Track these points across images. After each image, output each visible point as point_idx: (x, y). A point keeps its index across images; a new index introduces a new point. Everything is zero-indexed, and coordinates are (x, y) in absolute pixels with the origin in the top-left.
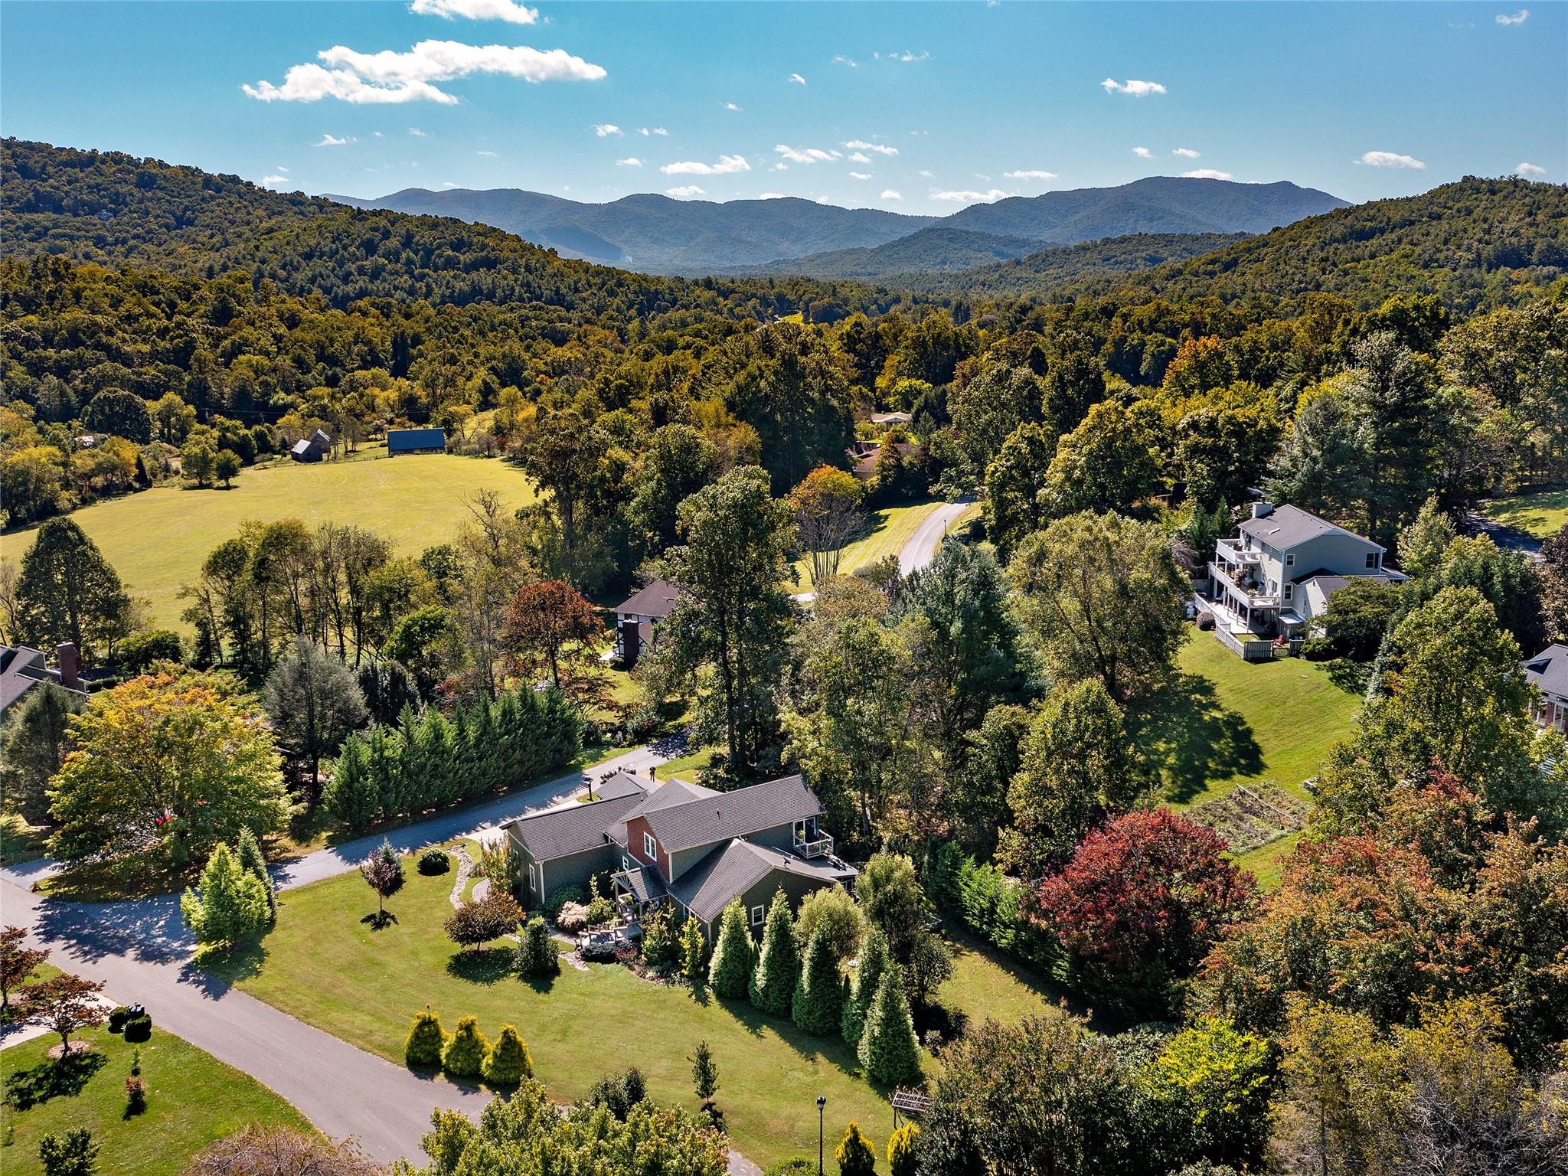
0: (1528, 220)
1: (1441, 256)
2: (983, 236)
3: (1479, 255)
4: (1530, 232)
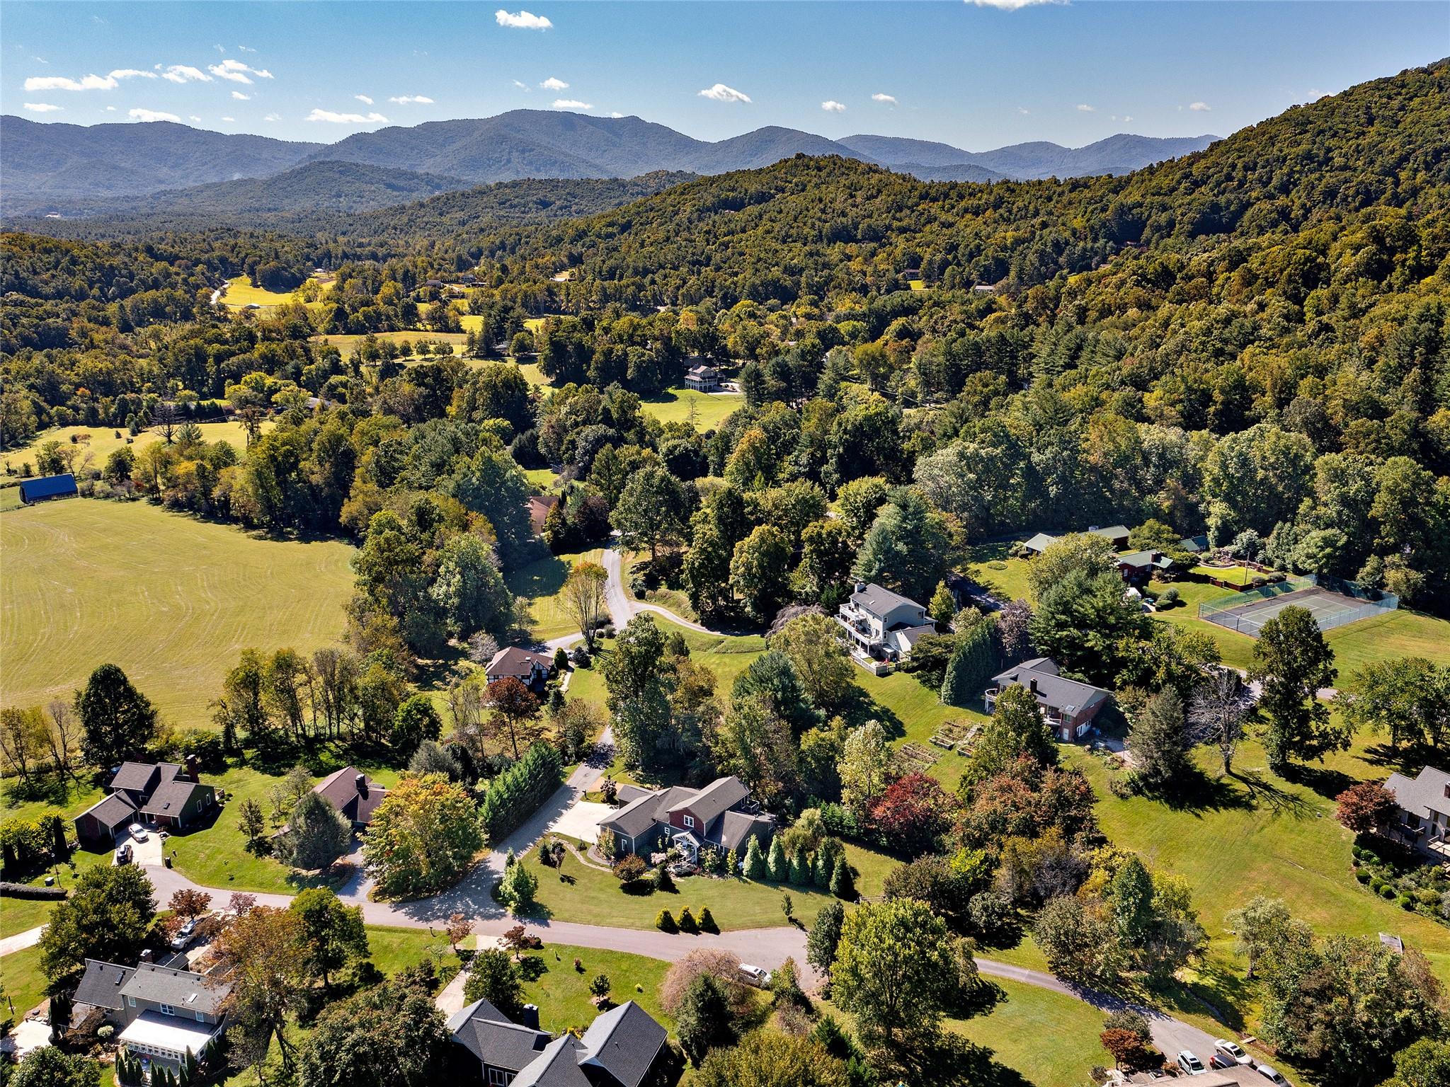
0: (850, 201)
1: (793, 232)
2: (374, 169)
3: (820, 232)
4: (853, 212)
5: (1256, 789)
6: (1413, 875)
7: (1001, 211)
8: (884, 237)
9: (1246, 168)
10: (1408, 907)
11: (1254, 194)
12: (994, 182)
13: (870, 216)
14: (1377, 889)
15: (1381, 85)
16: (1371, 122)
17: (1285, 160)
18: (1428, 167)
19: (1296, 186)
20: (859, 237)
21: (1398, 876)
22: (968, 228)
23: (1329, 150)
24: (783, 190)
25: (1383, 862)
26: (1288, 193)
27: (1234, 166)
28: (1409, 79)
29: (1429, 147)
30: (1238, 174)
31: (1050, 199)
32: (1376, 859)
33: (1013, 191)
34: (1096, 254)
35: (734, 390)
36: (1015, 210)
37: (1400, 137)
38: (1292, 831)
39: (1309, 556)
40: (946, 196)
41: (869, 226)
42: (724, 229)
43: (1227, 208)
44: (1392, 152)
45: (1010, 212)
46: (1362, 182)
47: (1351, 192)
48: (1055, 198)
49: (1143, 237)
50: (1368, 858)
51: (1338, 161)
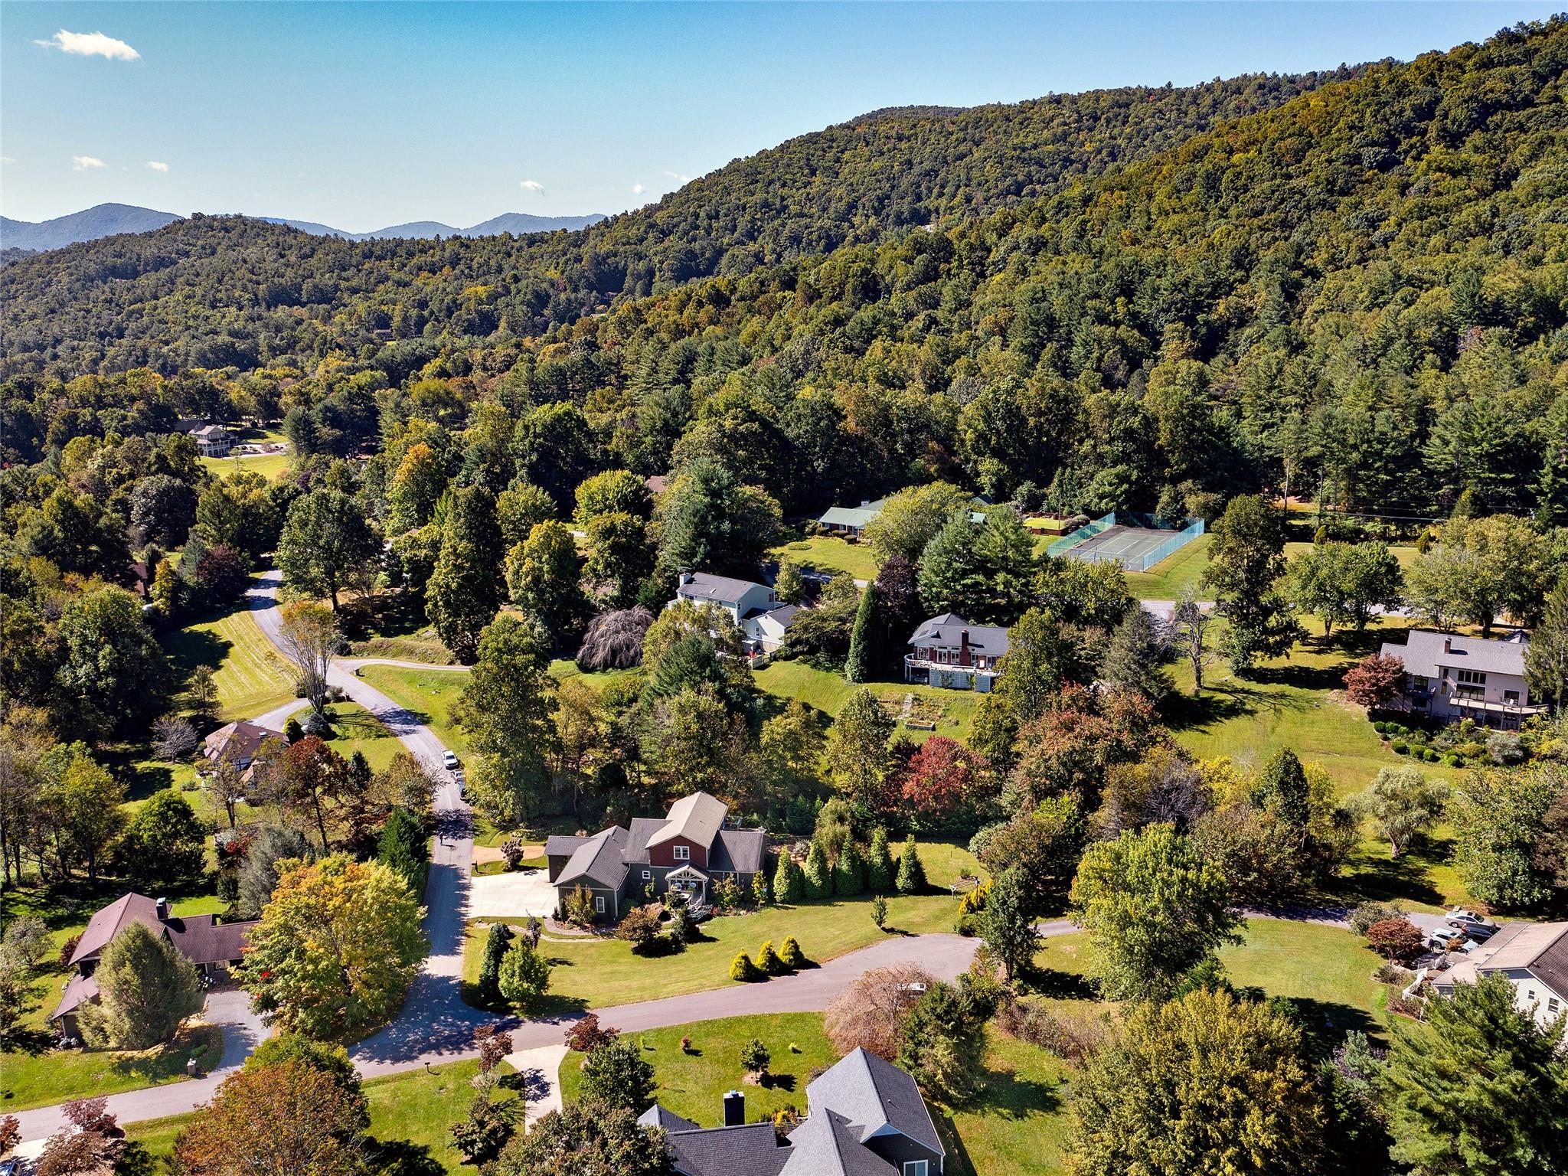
0: (281, 261)
1: (221, 296)
3: (255, 295)
4: (290, 273)
5: (1240, 696)
6: (1444, 735)
7: (461, 267)
8: (334, 298)
9: (710, 217)
10: (1458, 764)
11: (726, 241)
12: (443, 238)
13: (311, 276)
14: (1420, 755)
15: (812, 139)
16: (813, 173)
17: (744, 209)
18: (877, 213)
19: (760, 233)
20: (304, 299)
21: (1430, 739)
22: (428, 285)
23: (783, 199)
24: (187, 254)
25: (1412, 729)
26: (755, 240)
27: (697, 216)
28: (837, 133)
29: (872, 195)
30: (703, 222)
31: (509, 255)
32: (1403, 728)
33: (468, 247)
34: (583, 305)
35: (255, 452)
36: (475, 267)
37: (844, 186)
38: (1302, 725)
39: (1101, 497)
40: (394, 254)
41: (316, 286)
42: (127, 297)
43: (703, 254)
44: (841, 199)
45: (470, 268)
46: (821, 228)
47: (814, 237)
48: (514, 252)
49: (626, 286)
50: (1395, 731)
51: (794, 209)
